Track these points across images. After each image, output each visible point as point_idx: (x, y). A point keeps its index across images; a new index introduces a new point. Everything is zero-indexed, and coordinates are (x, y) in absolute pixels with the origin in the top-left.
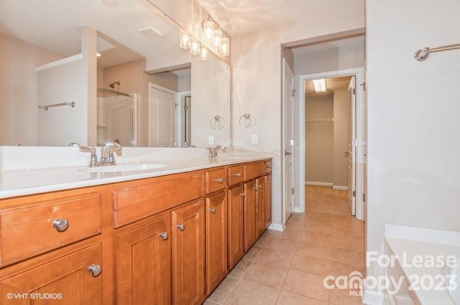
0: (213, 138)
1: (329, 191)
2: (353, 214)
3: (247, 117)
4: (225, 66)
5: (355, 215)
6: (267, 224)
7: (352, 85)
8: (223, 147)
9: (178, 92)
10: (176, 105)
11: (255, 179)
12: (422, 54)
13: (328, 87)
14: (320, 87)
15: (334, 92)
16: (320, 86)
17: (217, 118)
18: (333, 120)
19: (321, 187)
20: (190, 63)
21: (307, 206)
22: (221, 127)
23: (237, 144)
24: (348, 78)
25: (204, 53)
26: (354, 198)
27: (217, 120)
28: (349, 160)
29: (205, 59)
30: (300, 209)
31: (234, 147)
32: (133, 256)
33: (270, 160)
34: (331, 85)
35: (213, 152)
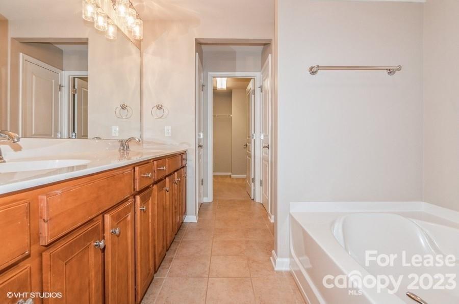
0: (118, 129)
1: (228, 181)
2: (252, 198)
3: (160, 107)
4: (134, 49)
5: (254, 199)
6: (183, 217)
7: (250, 86)
8: (137, 140)
9: (63, 70)
10: (61, 86)
11: (174, 172)
12: (314, 70)
13: (228, 86)
14: (222, 85)
15: (233, 90)
16: (222, 83)
17: (123, 107)
18: (231, 116)
19: (222, 177)
20: (87, 39)
21: (214, 195)
22: (128, 117)
23: (147, 136)
24: (248, 80)
25: (111, 31)
26: (253, 184)
27: (123, 108)
28: (248, 151)
29: (112, 39)
30: (209, 199)
31: (144, 140)
32: (67, 276)
33: (185, 152)
34: (231, 84)
35: (125, 145)
